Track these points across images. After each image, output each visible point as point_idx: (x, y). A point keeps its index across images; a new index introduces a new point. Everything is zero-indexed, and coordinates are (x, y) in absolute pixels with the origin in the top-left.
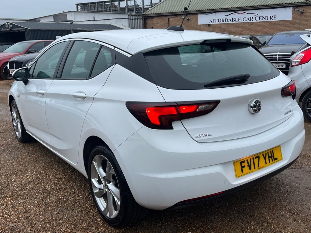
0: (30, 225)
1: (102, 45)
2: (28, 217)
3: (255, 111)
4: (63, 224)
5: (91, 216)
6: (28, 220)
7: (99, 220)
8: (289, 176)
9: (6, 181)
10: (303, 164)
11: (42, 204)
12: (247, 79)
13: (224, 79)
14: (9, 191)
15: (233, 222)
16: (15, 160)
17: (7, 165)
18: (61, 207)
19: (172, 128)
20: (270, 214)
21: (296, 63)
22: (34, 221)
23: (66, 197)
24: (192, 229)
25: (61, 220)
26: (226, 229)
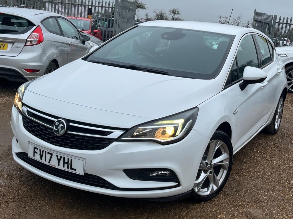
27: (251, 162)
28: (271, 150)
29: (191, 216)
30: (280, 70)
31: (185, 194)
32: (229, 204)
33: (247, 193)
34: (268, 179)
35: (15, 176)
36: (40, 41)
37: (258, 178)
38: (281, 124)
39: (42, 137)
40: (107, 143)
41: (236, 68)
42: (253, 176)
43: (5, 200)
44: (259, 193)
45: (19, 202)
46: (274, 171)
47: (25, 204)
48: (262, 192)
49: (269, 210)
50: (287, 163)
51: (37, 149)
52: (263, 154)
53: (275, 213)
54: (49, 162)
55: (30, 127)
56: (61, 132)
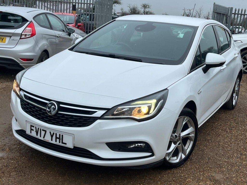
27: (213, 134)
28: (230, 123)
29: (164, 181)
30: (237, 55)
31: (158, 162)
32: (196, 170)
33: (210, 160)
34: (228, 148)
35: (15, 149)
36: (33, 35)
37: (219, 147)
38: (238, 101)
39: (37, 117)
40: (91, 121)
41: (199, 54)
42: (215, 146)
43: (7, 170)
44: (220, 160)
45: (19, 171)
46: (233, 141)
47: (25, 173)
48: (223, 159)
49: (229, 174)
50: (244, 134)
51: (33, 127)
52: (223, 126)
53: (235, 177)
54: (44, 138)
55: (27, 108)
56: (53, 113)
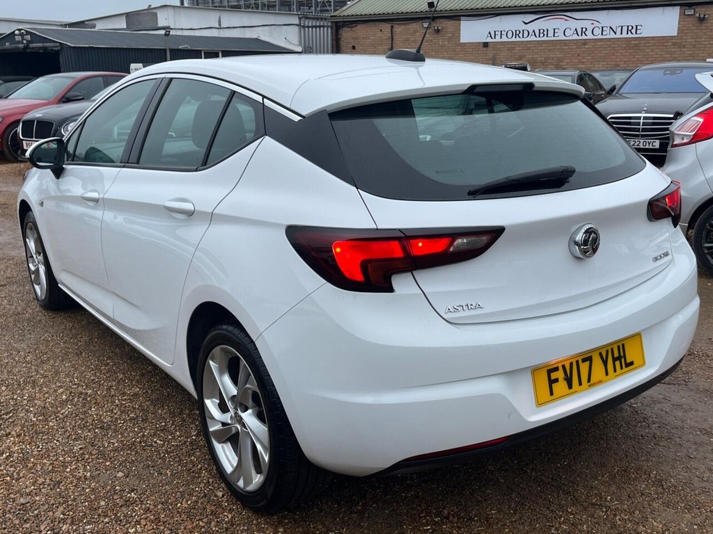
0: (62, 501)
1: (235, 92)
2: (59, 483)
3: (585, 252)
4: (138, 503)
5: (202, 485)
6: (58, 490)
7: (220, 494)
8: (660, 402)
9: (10, 399)
10: (692, 374)
11: (91, 453)
12: (568, 178)
13: (514, 178)
14: (16, 423)
15: (526, 505)
16: (31, 350)
17: (12, 361)
18: (133, 461)
19: (391, 290)
20: (613, 488)
21: (683, 139)
22: (71, 494)
23: (145, 439)
24: (432, 520)
25: (133, 491)
26: (512, 522)
